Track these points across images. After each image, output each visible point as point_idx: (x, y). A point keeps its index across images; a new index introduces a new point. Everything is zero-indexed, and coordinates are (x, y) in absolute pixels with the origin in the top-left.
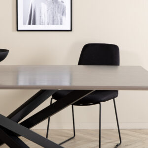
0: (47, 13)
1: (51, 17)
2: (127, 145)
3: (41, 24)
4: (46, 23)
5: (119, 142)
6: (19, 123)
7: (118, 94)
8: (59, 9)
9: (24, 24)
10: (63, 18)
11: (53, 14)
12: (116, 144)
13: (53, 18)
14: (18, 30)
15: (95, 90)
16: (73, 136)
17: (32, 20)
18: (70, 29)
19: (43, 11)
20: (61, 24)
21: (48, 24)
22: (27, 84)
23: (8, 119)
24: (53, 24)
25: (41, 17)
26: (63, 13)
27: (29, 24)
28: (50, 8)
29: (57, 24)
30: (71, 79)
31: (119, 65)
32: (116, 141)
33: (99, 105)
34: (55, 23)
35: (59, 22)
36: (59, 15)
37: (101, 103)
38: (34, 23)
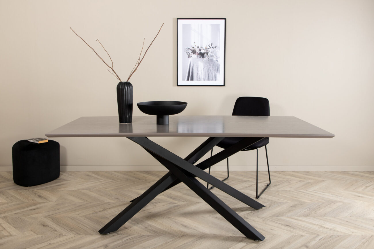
0: (204, 70)
1: (207, 73)
2: (276, 185)
3: (198, 80)
4: (202, 79)
5: (268, 182)
6: (195, 164)
7: (269, 141)
8: (214, 67)
9: (183, 80)
10: (218, 74)
11: (208, 71)
12: (267, 184)
13: (209, 74)
14: (178, 85)
15: (265, 137)
16: (227, 177)
17: (190, 77)
18: (223, 84)
19: (200, 69)
20: (215, 80)
21: (204, 80)
22: (186, 132)
23: (186, 161)
24: (209, 80)
25: (198, 73)
26: (217, 70)
27: (188, 80)
28: (206, 66)
29: (212, 80)
30: (224, 128)
31: (269, 115)
32: (265, 181)
33: (256, 150)
34: (210, 79)
35: (214, 78)
36: (213, 72)
37: (258, 148)
38: (192, 79)
